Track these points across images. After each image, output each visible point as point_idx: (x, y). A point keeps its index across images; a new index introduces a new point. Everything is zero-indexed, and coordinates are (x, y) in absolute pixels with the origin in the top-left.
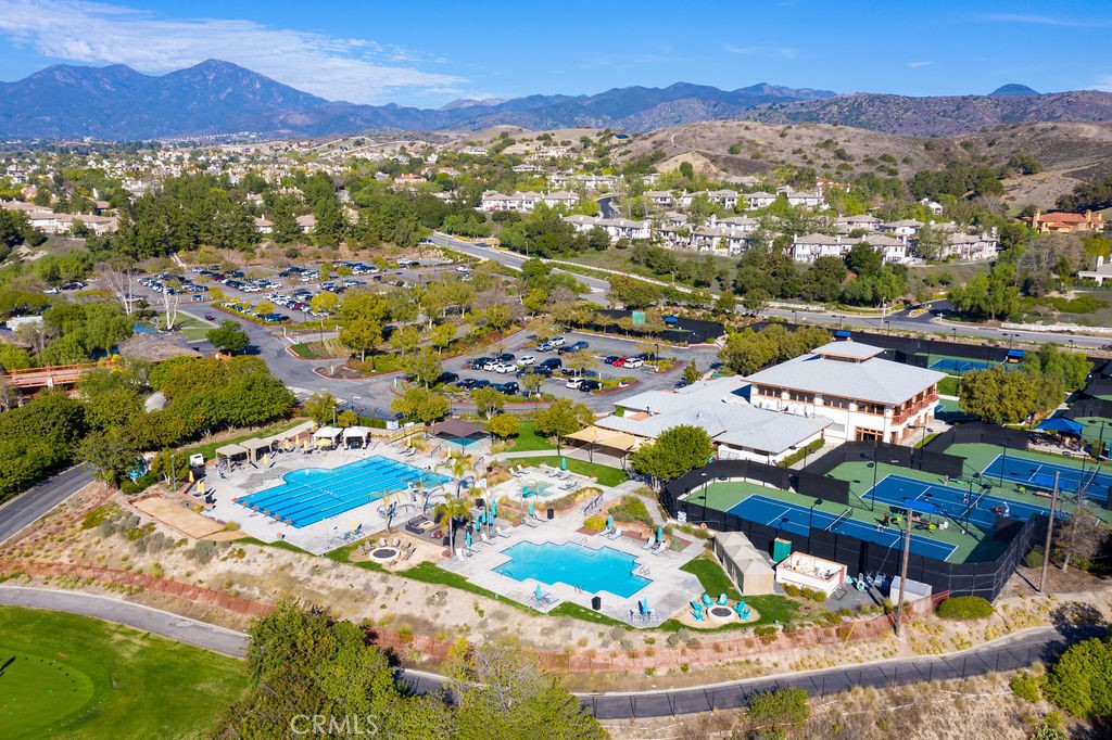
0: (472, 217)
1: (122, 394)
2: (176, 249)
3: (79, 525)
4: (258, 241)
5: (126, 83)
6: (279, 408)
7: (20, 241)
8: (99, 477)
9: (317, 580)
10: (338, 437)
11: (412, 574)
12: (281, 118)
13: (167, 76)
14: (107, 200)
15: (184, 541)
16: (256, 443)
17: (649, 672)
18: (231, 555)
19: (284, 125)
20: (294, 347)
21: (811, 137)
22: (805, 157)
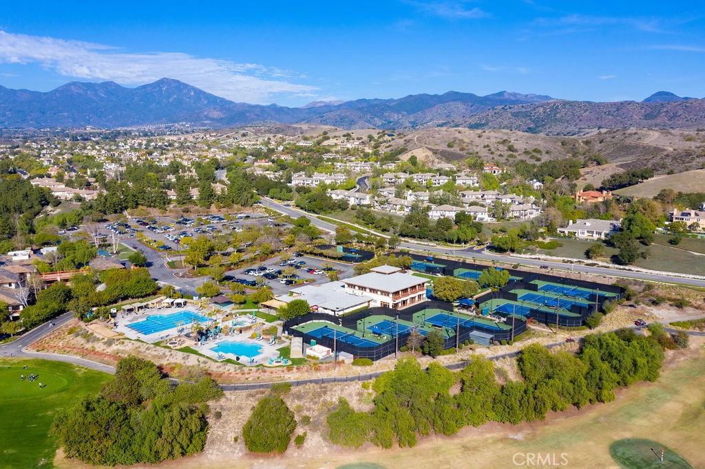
0: (284, 190)
1: (87, 284)
2: (126, 208)
3: (66, 333)
4: (168, 203)
5: (114, 92)
6: (150, 291)
7: (47, 204)
8: (76, 316)
9: (147, 352)
10: (172, 303)
11: (180, 350)
12: (205, 113)
13: (138, 88)
14: (94, 177)
15: (103, 339)
16: (140, 305)
17: (247, 379)
18: (120, 343)
19: (207, 118)
20: (168, 263)
21: (496, 138)
22: (490, 150)
